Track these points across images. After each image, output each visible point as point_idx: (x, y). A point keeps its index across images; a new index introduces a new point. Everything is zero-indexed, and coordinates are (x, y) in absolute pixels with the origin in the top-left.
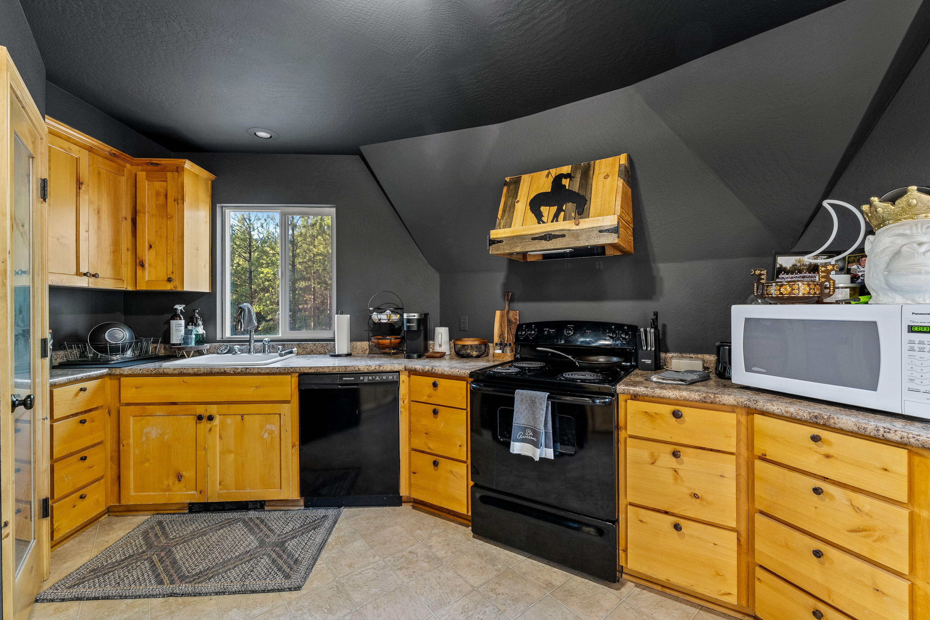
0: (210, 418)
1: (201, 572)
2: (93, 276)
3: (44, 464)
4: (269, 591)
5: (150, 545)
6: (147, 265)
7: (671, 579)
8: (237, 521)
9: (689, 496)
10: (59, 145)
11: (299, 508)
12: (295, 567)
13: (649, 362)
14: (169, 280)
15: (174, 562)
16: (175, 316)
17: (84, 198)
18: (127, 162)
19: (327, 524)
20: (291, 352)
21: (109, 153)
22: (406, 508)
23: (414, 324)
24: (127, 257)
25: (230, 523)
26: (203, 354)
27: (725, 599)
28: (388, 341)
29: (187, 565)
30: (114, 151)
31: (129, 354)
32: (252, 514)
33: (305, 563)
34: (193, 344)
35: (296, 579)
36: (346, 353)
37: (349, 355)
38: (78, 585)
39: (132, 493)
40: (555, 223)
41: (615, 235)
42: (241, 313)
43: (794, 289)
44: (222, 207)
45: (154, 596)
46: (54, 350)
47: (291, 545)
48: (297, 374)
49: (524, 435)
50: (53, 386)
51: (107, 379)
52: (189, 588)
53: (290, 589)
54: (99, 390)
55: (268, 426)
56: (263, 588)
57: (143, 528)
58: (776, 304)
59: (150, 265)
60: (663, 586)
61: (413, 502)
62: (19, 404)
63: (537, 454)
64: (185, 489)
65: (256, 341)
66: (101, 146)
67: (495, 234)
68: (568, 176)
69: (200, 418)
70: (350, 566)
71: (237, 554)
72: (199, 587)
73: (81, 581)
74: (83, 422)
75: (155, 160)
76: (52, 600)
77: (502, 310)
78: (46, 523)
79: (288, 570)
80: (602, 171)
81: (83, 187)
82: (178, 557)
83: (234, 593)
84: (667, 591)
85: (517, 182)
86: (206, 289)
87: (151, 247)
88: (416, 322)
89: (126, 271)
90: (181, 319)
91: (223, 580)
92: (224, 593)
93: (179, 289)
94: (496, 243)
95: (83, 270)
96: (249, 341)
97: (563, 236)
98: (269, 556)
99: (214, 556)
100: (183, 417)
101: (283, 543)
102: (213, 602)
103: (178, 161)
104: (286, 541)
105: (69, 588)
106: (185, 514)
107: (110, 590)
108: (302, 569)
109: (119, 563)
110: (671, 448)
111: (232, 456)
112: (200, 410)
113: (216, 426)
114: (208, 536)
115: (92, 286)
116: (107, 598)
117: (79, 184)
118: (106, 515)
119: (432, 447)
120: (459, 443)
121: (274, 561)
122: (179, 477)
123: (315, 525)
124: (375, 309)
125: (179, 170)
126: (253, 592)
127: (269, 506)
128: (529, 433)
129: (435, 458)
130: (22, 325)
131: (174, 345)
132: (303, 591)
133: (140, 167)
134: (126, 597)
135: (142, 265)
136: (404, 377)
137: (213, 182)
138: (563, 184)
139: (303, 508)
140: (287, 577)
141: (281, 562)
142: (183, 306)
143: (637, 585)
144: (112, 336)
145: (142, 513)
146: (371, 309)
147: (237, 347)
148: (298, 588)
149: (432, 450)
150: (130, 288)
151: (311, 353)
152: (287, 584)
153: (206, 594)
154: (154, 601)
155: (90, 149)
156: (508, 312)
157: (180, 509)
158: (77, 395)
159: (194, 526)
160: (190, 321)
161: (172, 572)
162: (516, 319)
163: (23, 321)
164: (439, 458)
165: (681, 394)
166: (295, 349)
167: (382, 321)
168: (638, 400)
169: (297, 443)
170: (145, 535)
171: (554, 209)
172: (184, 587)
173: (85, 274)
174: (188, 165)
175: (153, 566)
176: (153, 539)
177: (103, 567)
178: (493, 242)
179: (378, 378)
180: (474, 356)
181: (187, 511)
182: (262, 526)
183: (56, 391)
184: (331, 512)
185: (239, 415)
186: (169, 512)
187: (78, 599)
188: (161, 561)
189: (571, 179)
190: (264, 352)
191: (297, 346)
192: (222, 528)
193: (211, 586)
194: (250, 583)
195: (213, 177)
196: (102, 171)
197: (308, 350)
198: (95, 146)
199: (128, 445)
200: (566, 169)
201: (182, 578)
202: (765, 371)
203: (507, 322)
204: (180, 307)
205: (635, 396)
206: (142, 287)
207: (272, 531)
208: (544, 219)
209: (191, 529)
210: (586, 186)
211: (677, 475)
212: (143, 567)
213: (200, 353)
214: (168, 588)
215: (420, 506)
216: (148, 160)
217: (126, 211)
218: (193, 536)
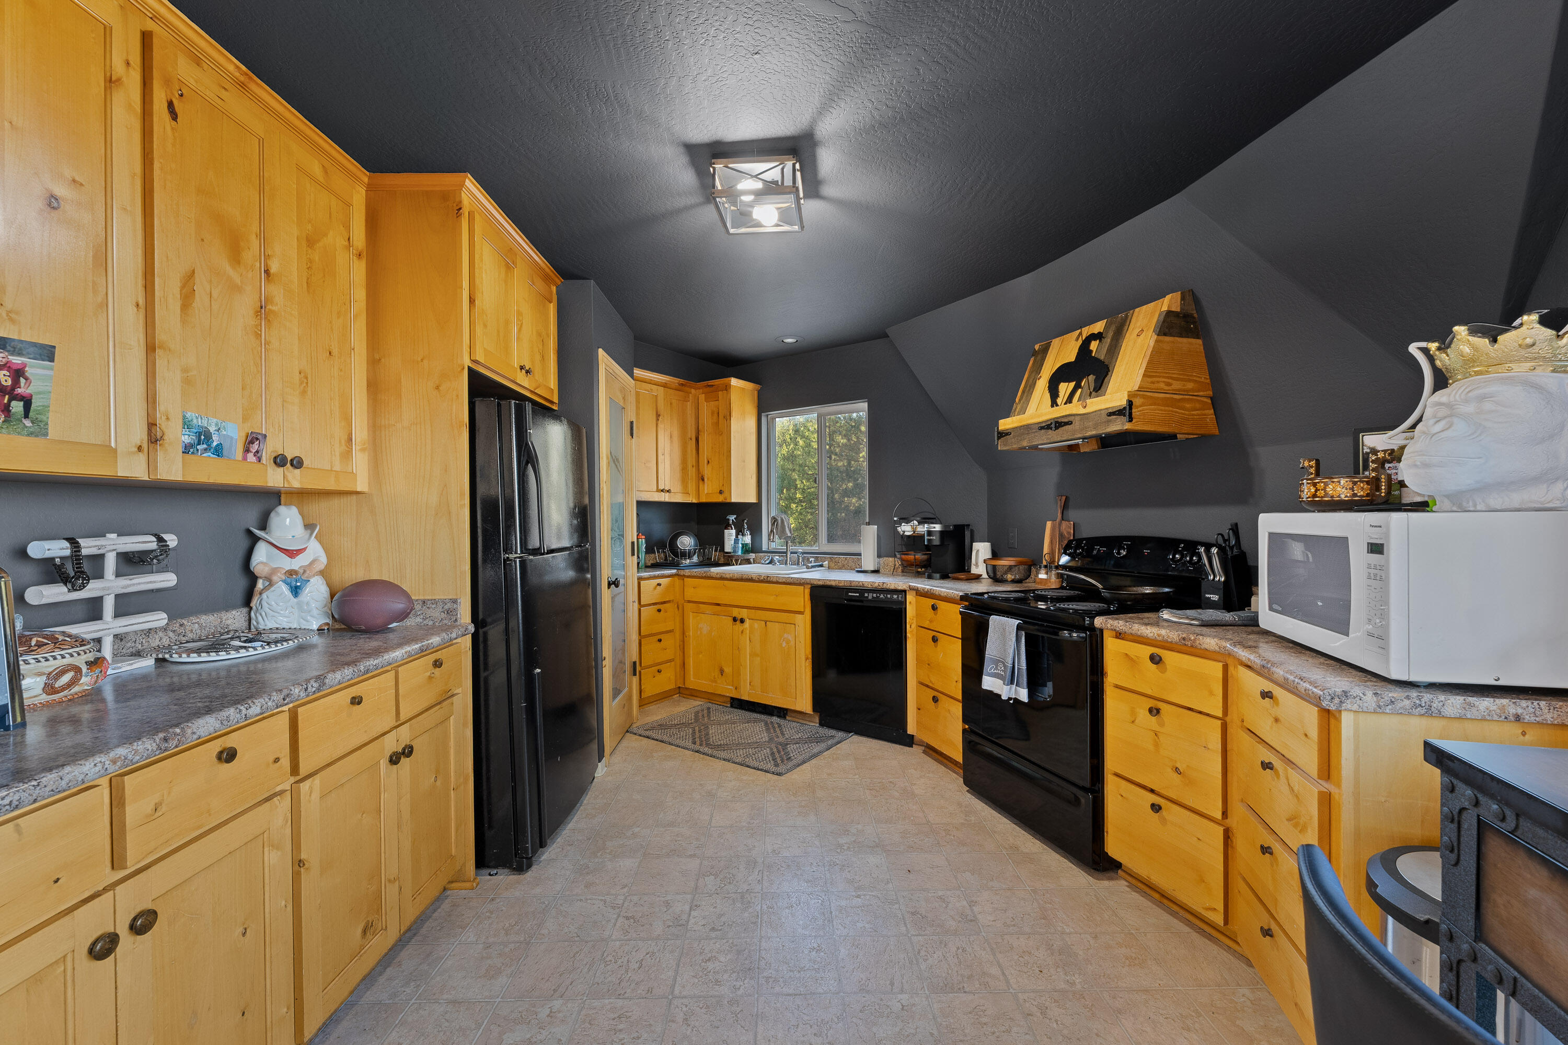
0: (742, 621)
1: (721, 745)
2: (668, 491)
3: (634, 637)
4: (758, 769)
5: (697, 720)
6: (706, 480)
7: (1152, 877)
8: (762, 721)
9: (1170, 770)
10: (644, 389)
11: (814, 724)
12: (786, 762)
13: (1215, 598)
14: (721, 492)
15: (707, 734)
16: (727, 526)
17: (661, 426)
18: (691, 387)
19: (830, 742)
20: (821, 566)
21: (678, 384)
22: (917, 750)
23: (934, 538)
24: (692, 472)
25: (755, 721)
26: (750, 563)
27: (1211, 916)
28: (912, 557)
29: (714, 738)
30: (682, 381)
31: (695, 559)
32: (775, 719)
33: (795, 762)
34: (740, 553)
35: (781, 769)
36: (872, 569)
37: (876, 572)
38: (650, 730)
39: (692, 679)
40: (1068, 405)
41: (1124, 419)
42: (775, 521)
43: (1319, 490)
44: (767, 416)
45: (687, 749)
46: (647, 553)
47: (790, 748)
48: (810, 586)
49: (996, 669)
50: (640, 579)
51: (676, 578)
52: (710, 752)
53: (773, 773)
54: (670, 587)
55: (786, 635)
56: (755, 766)
57: (696, 709)
58: (1314, 512)
59: (708, 479)
60: (1163, 896)
61: (926, 747)
62: (612, 584)
63: (1005, 691)
64: (725, 684)
65: (792, 553)
66: (673, 381)
67: (1005, 424)
68: (1099, 336)
69: (735, 620)
70: (829, 774)
71: (749, 741)
72: (715, 753)
73: (652, 729)
74: (659, 611)
75: (711, 382)
76: (635, 734)
77: (1054, 520)
78: (635, 680)
79: (779, 762)
80: (1138, 324)
81: (660, 419)
82: (711, 732)
83: (736, 763)
84: (1165, 901)
85: (1045, 350)
86: (753, 499)
87: (708, 462)
88: (938, 535)
89: (692, 487)
90: (732, 529)
91: (732, 754)
92: (729, 761)
93: (728, 501)
94: (1004, 436)
95: (661, 487)
96: (786, 553)
97: (1069, 423)
98: (771, 749)
99: (734, 738)
100: (724, 617)
101: (787, 744)
102: (721, 764)
103: (725, 380)
104: (789, 744)
105: (645, 730)
106: (727, 707)
107: (665, 738)
108: (790, 764)
109: (675, 725)
110: (1152, 703)
111: (759, 659)
112: (736, 612)
113: (746, 629)
114: (736, 725)
115: (667, 500)
116: (662, 742)
117: (658, 416)
118: (678, 695)
119: (933, 680)
120: (956, 679)
121: (773, 754)
122: (722, 672)
123: (819, 740)
124: (901, 519)
125: (727, 388)
126: (748, 766)
127: (791, 717)
128: (1001, 668)
129: (936, 694)
130: (618, 531)
131: (727, 553)
132: (783, 778)
133: (701, 390)
134: (672, 745)
135: (703, 480)
136: (910, 598)
137: (759, 392)
138: (1091, 348)
139: (818, 725)
140: (777, 765)
141: (777, 755)
142: (735, 516)
143: (1131, 886)
144: (682, 543)
145: (699, 699)
146: (895, 519)
147: (776, 558)
148: (779, 774)
149: (933, 684)
150: (694, 501)
151: (842, 568)
152: (773, 769)
153: (718, 758)
154: (687, 752)
155: (665, 385)
156: (1060, 524)
157: (724, 703)
158: (655, 588)
159: (729, 717)
160: (740, 531)
161: (704, 739)
162: (1069, 533)
163: (618, 528)
164: (941, 695)
165: (1159, 632)
166: (826, 563)
167: (907, 534)
168: (1123, 639)
169: (810, 656)
170: (697, 713)
171: (1072, 384)
172: (706, 750)
173: (662, 491)
174: (734, 382)
175: (694, 732)
176: (700, 717)
177: (666, 725)
178: (1002, 435)
179: (882, 596)
180: (1009, 580)
181: (729, 705)
182: (777, 730)
183: (642, 582)
184: (840, 735)
185: (762, 621)
186: (718, 703)
187: (648, 737)
188: (700, 731)
189: (1100, 342)
190: (786, 564)
191: (829, 559)
192: (748, 723)
193: (723, 754)
194: (749, 761)
195: (758, 387)
196: (674, 401)
197: (840, 564)
198: (669, 381)
199: (689, 636)
200: (1098, 327)
201: (708, 745)
202: (1280, 609)
203: (1059, 538)
204: (732, 518)
205: (1120, 634)
206: (703, 500)
207: (783, 734)
208: (1059, 401)
209: (727, 718)
210: (1115, 349)
211: (1158, 740)
212: (688, 731)
213: (748, 562)
214: (697, 747)
215: (931, 752)
216: (705, 383)
217: (692, 433)
218: (726, 722)
